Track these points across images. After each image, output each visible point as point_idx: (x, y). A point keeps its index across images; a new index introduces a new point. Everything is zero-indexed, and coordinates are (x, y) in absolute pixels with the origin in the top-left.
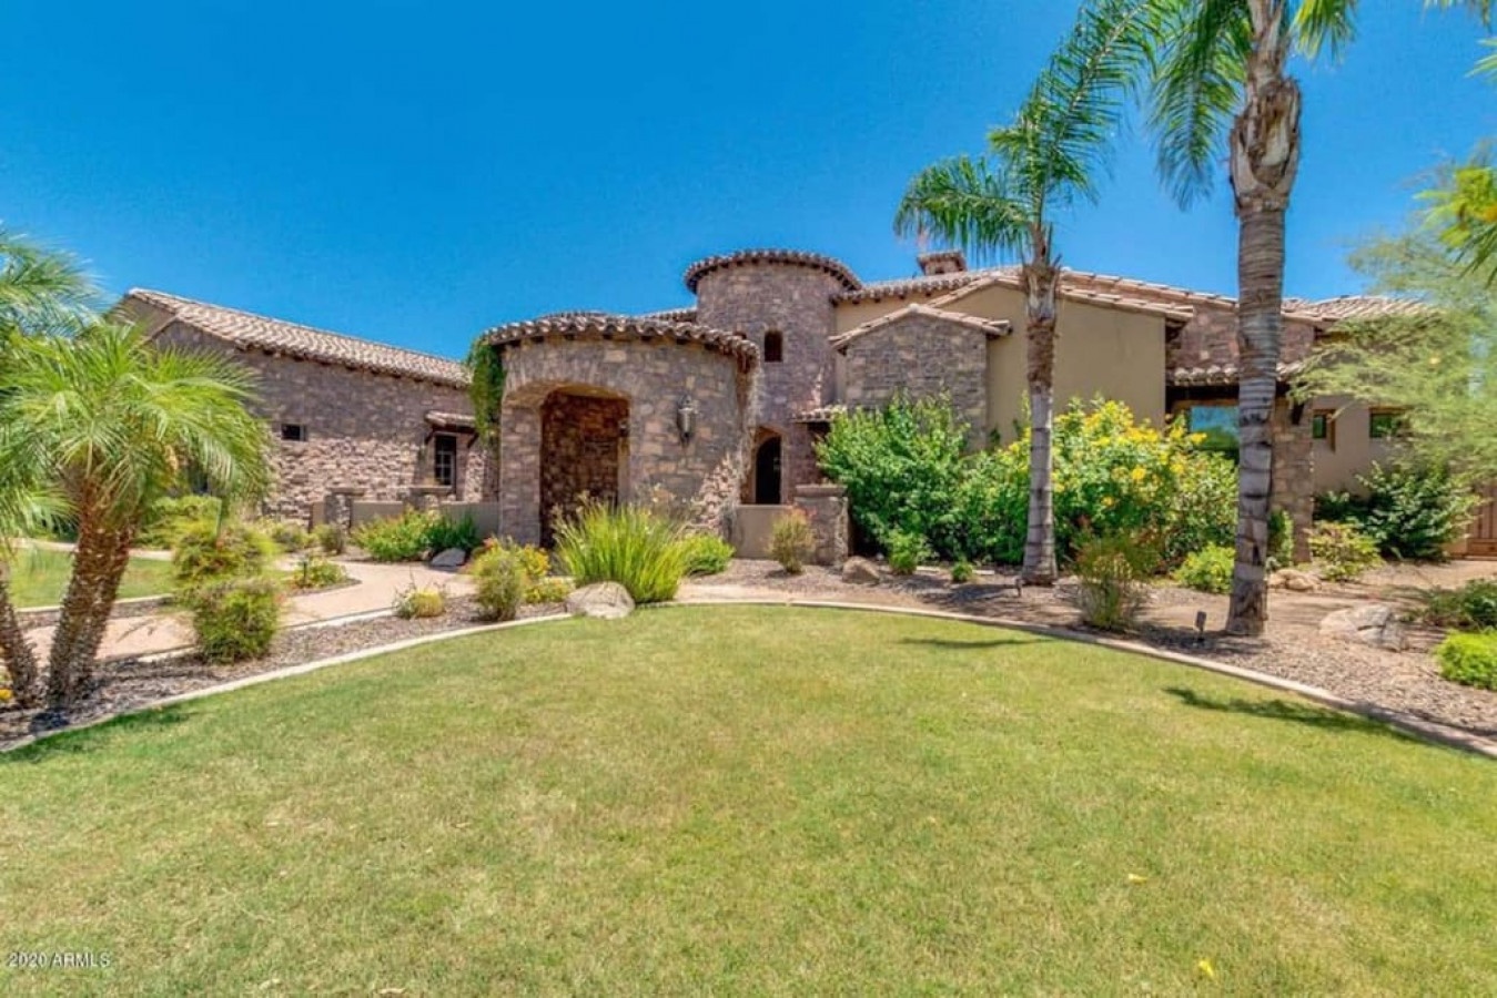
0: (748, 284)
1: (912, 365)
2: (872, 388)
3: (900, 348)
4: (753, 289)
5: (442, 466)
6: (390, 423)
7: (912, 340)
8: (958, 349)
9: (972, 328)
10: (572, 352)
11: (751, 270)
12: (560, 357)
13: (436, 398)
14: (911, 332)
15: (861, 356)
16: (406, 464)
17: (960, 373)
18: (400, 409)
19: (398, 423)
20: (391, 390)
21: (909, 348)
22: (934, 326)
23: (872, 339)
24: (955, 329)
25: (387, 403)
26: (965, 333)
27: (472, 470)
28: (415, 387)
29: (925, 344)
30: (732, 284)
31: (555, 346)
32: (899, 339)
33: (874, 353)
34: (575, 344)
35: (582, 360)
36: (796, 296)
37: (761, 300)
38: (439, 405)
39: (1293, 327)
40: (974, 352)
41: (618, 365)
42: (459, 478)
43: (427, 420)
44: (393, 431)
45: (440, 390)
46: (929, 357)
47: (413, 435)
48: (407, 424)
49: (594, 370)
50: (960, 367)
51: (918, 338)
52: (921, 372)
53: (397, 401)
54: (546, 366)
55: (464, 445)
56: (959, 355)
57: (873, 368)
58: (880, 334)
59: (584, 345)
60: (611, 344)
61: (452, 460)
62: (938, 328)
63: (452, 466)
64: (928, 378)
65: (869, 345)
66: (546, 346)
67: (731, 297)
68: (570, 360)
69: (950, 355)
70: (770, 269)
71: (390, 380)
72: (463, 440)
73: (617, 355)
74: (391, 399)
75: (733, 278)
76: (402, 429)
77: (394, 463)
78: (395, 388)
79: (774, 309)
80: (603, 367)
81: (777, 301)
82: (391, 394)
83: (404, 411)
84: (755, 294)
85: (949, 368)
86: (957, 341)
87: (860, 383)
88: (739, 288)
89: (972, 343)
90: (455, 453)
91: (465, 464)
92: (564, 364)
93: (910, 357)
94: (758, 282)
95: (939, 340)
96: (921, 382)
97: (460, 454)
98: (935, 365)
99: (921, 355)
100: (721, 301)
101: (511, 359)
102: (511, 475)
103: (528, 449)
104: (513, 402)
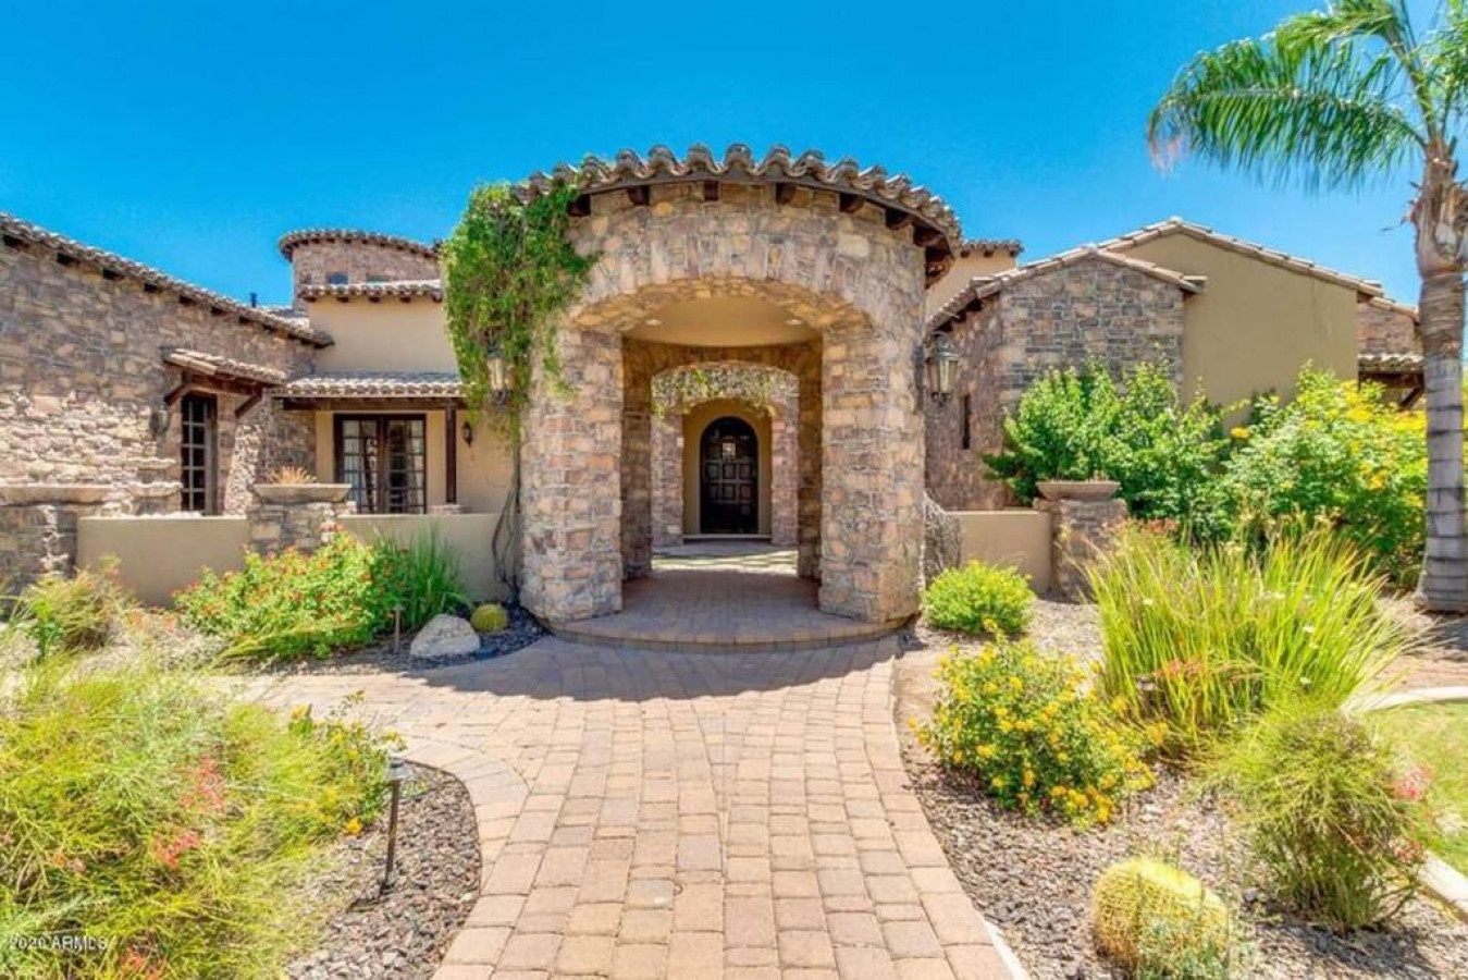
1: (1090, 324)
2: (1038, 351)
3: (1074, 300)
5: (191, 446)
6: (97, 363)
7: (1091, 289)
8: (1149, 306)
9: (1167, 282)
10: (779, 227)
13: (183, 326)
14: (1090, 281)
15: (1024, 306)
16: (127, 442)
17: (1154, 338)
18: (118, 337)
19: (112, 364)
20: (97, 299)
21: (1089, 300)
22: (1119, 275)
23: (1037, 284)
24: (1145, 281)
25: (91, 324)
26: (1158, 286)
27: (243, 453)
28: (146, 301)
29: (1109, 298)
31: (741, 208)
32: (1074, 289)
33: (1038, 303)
38: (188, 338)
40: (1170, 312)
41: (858, 263)
42: (222, 467)
43: (170, 364)
44: (104, 380)
45: (189, 313)
46: (1113, 314)
47: (143, 388)
48: (130, 368)
50: (1152, 330)
51: (1098, 288)
52: (1102, 332)
53: (111, 322)
55: (229, 412)
56: (1151, 314)
57: (1039, 323)
58: (1048, 279)
61: (208, 435)
62: (1124, 278)
63: (208, 447)
64: (1111, 341)
65: (1033, 292)
68: (778, 240)
69: (1140, 314)
71: (98, 280)
72: (229, 401)
73: (857, 244)
74: (100, 316)
76: (122, 374)
77: (105, 439)
78: (106, 297)
82: (100, 307)
83: (125, 344)
85: (1139, 331)
86: (1147, 296)
87: (1022, 341)
89: (1167, 300)
90: (214, 425)
91: (231, 445)
93: (1088, 312)
95: (1125, 294)
96: (1102, 346)
97: (223, 426)
98: (1120, 326)
99: (1102, 311)
101: (611, 231)
102: (580, 462)
103: (604, 414)
104: (588, 321)
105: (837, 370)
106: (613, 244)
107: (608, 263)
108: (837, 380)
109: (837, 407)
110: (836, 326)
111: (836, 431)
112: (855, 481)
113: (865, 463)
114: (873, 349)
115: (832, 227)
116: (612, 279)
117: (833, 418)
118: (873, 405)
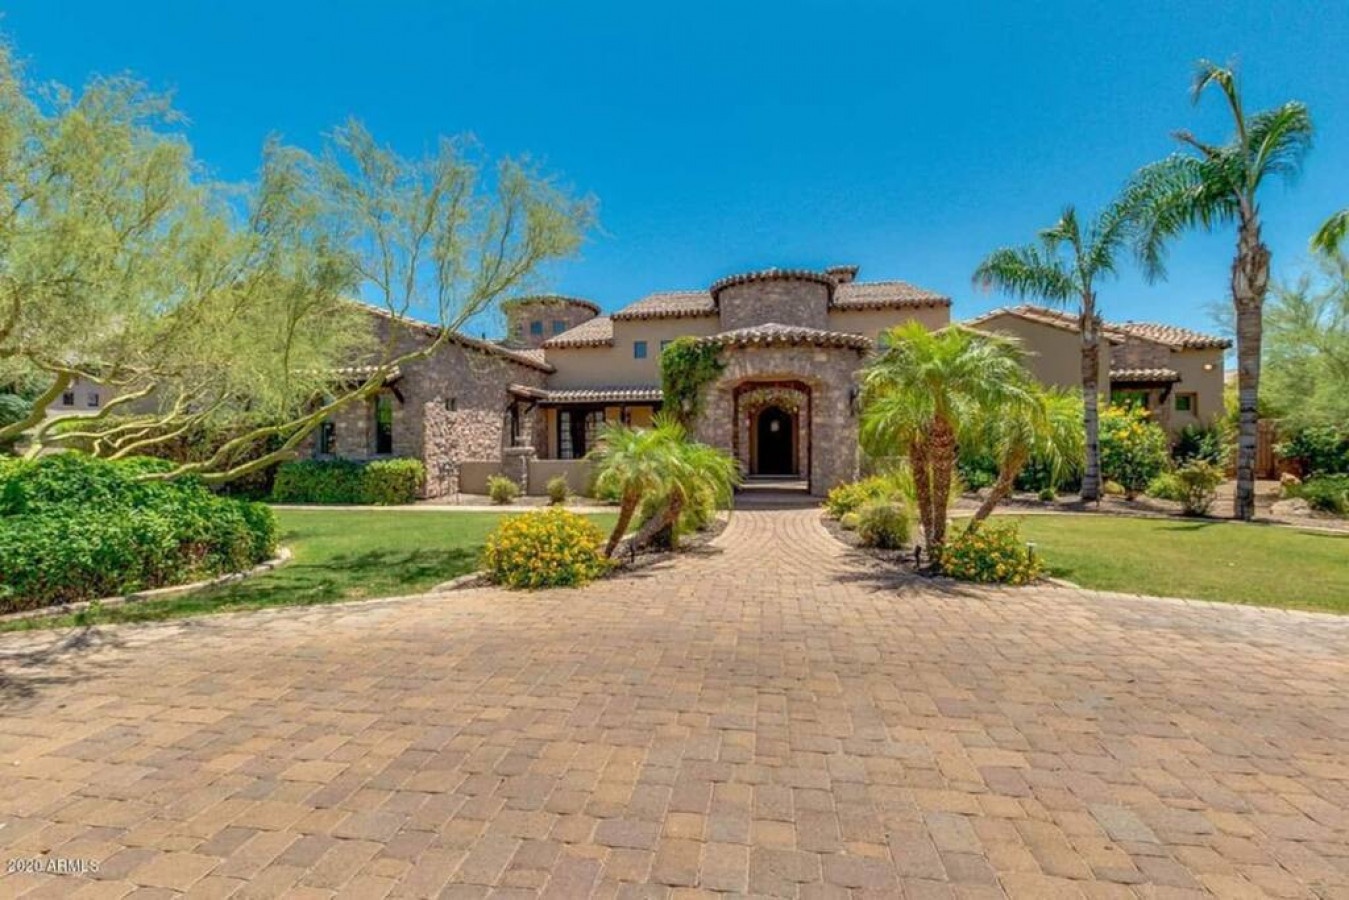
0: (780, 294)
4: (785, 298)
6: (492, 395)
10: (792, 354)
11: (783, 284)
12: (784, 357)
13: (511, 372)
18: (496, 382)
25: (490, 378)
30: (767, 293)
31: (778, 350)
34: (796, 349)
35: (800, 360)
36: (812, 305)
37: (791, 306)
38: (512, 378)
39: (1162, 348)
41: (822, 363)
43: (509, 391)
44: (493, 402)
45: (513, 366)
47: (502, 404)
48: (499, 396)
49: (808, 366)
53: (494, 375)
54: (772, 363)
59: (802, 349)
60: (818, 349)
61: (515, 425)
66: (772, 349)
67: (767, 303)
68: (792, 359)
70: (797, 284)
73: (821, 357)
75: (768, 289)
77: (494, 429)
78: (493, 365)
79: (800, 313)
80: (813, 364)
81: (802, 308)
83: (498, 385)
84: (786, 302)
88: (774, 297)
92: (787, 362)
94: (788, 293)
100: (758, 305)
101: (732, 356)
102: (718, 439)
103: (726, 420)
104: (722, 386)
105: (817, 401)
106: (732, 361)
107: (731, 368)
108: (817, 406)
109: (817, 415)
110: (816, 385)
111: (817, 424)
112: (824, 444)
113: (827, 437)
114: (830, 394)
115: (812, 352)
116: (733, 373)
117: (817, 420)
118: (830, 416)
